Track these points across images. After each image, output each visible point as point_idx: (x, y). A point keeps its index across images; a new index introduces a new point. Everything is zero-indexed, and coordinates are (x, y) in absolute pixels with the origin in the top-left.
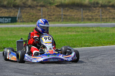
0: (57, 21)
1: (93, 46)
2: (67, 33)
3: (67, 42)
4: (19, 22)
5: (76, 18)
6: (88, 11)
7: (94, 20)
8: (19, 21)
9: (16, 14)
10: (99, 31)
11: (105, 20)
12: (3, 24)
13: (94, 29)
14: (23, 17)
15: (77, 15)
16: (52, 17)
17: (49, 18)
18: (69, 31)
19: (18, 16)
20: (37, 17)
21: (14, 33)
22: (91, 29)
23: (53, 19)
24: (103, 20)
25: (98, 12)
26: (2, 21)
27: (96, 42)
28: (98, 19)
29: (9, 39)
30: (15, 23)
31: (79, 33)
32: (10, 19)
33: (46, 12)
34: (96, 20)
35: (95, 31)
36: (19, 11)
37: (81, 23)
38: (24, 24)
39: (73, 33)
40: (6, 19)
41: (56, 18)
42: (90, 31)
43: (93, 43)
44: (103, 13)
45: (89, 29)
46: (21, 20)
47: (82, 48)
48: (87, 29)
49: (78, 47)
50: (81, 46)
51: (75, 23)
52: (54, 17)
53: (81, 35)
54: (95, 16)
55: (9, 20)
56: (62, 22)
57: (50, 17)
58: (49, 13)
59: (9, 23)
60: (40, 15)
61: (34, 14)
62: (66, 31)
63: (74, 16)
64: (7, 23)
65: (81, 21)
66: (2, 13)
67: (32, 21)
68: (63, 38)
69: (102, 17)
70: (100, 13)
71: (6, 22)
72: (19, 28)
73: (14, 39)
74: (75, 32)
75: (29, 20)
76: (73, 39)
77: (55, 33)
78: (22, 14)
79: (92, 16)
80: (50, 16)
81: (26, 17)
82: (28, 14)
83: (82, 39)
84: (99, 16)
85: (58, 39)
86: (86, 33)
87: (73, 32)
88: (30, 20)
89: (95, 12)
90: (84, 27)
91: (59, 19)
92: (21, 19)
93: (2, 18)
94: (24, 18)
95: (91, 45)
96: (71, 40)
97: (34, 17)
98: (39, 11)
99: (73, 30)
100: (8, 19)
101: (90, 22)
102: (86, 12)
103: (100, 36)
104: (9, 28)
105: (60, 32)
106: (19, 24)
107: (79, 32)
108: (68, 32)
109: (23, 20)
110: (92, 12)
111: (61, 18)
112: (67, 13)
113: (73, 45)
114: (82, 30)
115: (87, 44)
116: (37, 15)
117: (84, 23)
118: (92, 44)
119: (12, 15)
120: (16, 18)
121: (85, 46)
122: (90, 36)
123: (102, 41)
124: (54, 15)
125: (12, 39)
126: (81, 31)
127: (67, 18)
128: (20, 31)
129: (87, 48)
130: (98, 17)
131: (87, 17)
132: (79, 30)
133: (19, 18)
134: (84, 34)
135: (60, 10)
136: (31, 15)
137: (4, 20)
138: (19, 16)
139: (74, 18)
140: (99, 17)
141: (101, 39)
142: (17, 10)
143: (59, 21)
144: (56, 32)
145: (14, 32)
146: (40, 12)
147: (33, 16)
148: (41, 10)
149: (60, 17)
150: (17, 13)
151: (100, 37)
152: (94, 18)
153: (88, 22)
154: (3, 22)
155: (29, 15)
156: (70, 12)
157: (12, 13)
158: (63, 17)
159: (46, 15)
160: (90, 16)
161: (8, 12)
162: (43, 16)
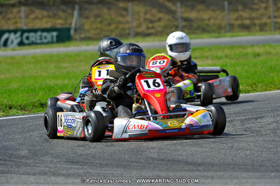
1: (255, 91)
4: (76, 40)
5: (214, 25)
6: (240, 8)
7: (257, 28)
8: (77, 37)
9: (68, 22)
10: (269, 54)
12: (39, 46)
13: (257, 50)
14: (87, 27)
15: (216, 19)
16: (156, 25)
17: (148, 28)
18: (196, 58)
19: (73, 25)
20: (121, 26)
21: (65, 68)
22: (249, 50)
23: (159, 29)
24: (278, 27)
25: (266, 8)
26: (36, 39)
27: (262, 82)
28: (265, 24)
29: (52, 83)
30: (67, 44)
32: (55, 34)
33: (142, 15)
34: (262, 28)
35: (258, 55)
36: (76, 13)
37: (225, 36)
38: (88, 45)
39: (206, 62)
40: (45, 34)
41: (166, 27)
42: (246, 54)
43: (255, 84)
44: (277, 11)
45: (245, 51)
46: (83, 35)
48: (240, 50)
51: (212, 37)
52: (161, 24)
54: (259, 19)
55: (52, 37)
57: (151, 25)
58: (148, 16)
59: (52, 42)
60: (127, 22)
61: (112, 19)
63: (209, 19)
64: (48, 43)
65: (226, 32)
66: (36, 21)
69: (276, 20)
70: (271, 11)
71: (45, 41)
72: (78, 55)
73: (66, 82)
74: (212, 59)
75: (100, 33)
78: (84, 21)
79: (251, 19)
80: (152, 22)
81: (94, 26)
82: (99, 20)
84: (269, 17)
86: (237, 59)
87: (207, 58)
88: (103, 34)
89: (257, 10)
90: (232, 46)
91: (173, 29)
92: (81, 33)
93: (35, 31)
94: (89, 31)
95: (250, 89)
97: (113, 26)
98: (124, 13)
99: (206, 54)
100: (51, 34)
101: (246, 33)
102: (237, 11)
103: (271, 67)
104: (51, 56)
106: (78, 46)
107: (220, 58)
109: (88, 35)
110: (252, 9)
111: (177, 27)
112: (192, 15)
114: (227, 52)
115: (241, 87)
116: (120, 23)
117: (232, 36)
118: (252, 86)
119: (59, 23)
120: (69, 30)
122: (246, 67)
123: (276, 78)
124: (160, 20)
125: (60, 82)
126: (226, 56)
127: (192, 26)
128: (81, 61)
130: (265, 20)
131: (239, 22)
132: (220, 54)
133: (75, 30)
134: (233, 61)
135: (173, 8)
136: (105, 23)
137: (41, 36)
138: (76, 25)
139: (208, 25)
140: (268, 21)
141: (272, 72)
142: (70, 11)
145: (66, 65)
146: (127, 15)
147: (110, 24)
148: (130, 9)
149: (176, 23)
150: (72, 18)
151: (272, 69)
153: (242, 34)
154: (39, 41)
155: (101, 22)
156: (198, 11)
157: (60, 18)
158: (184, 23)
159: (142, 20)
160: (246, 19)
161: (49, 17)
162: (135, 24)
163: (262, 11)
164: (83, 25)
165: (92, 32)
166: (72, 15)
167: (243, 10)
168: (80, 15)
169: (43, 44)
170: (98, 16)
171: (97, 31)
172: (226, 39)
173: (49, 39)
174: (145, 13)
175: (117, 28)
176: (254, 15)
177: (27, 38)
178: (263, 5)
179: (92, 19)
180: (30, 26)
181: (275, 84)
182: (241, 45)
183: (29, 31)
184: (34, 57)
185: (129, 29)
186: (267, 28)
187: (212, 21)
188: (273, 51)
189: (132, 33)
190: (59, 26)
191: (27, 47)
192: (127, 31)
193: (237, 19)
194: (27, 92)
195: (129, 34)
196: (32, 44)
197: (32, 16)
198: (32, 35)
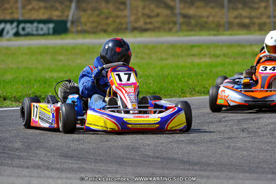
0: (165, 30)
2: (189, 60)
3: (189, 81)
4: (72, 32)
5: (213, 22)
6: (240, 6)
7: (257, 27)
8: (73, 29)
9: (66, 14)
12: (34, 38)
14: (83, 20)
15: (214, 16)
16: (154, 20)
17: (146, 23)
18: (194, 55)
19: (70, 18)
20: (118, 20)
21: (60, 60)
22: (248, 49)
23: (157, 25)
25: (266, 8)
28: (265, 24)
29: (47, 75)
30: (63, 36)
31: (219, 60)
32: (51, 26)
33: (140, 9)
34: (262, 27)
36: (73, 5)
37: (223, 35)
38: (84, 38)
39: (203, 60)
40: (41, 25)
41: (163, 23)
42: (245, 54)
45: (244, 50)
46: (79, 28)
48: (238, 48)
51: (210, 35)
52: (159, 19)
53: (224, 64)
54: (257, 18)
55: (49, 28)
56: (177, 32)
57: (148, 20)
58: (146, 11)
59: (49, 34)
60: (125, 17)
61: (109, 13)
62: (188, 55)
63: (208, 17)
64: (44, 35)
65: (225, 30)
66: (33, 12)
67: (105, 31)
68: (180, 72)
70: (271, 10)
71: (41, 32)
72: (73, 48)
73: (62, 75)
74: (210, 57)
75: (97, 27)
77: (162, 59)
78: (81, 13)
79: (250, 18)
80: (149, 17)
81: (92, 19)
82: (97, 13)
84: (269, 17)
85: (169, 74)
86: (235, 58)
87: (205, 55)
88: (100, 27)
89: (257, 9)
90: (230, 45)
91: (171, 25)
92: (77, 26)
93: (31, 22)
94: (85, 24)
96: (199, 77)
97: (110, 20)
98: (122, 7)
99: (204, 52)
101: (245, 32)
102: (236, 9)
104: (48, 48)
105: (173, 56)
106: (74, 39)
107: (217, 56)
108: (193, 58)
110: (251, 8)
111: (175, 23)
112: (191, 11)
113: (203, 90)
114: (225, 50)
116: (117, 17)
117: (231, 35)
119: (56, 15)
120: (65, 22)
124: (158, 15)
125: (55, 75)
126: (224, 55)
127: (190, 23)
128: (77, 54)
130: (264, 19)
131: (238, 21)
132: (218, 52)
133: (73, 23)
134: (231, 60)
135: (172, 4)
136: (103, 16)
138: (73, 16)
139: (206, 23)
140: (268, 20)
142: (67, 3)
143: (170, 30)
144: (164, 56)
145: (62, 58)
146: (125, 9)
147: (107, 18)
148: (128, 3)
149: (174, 19)
150: (69, 10)
152: (257, 21)
153: (240, 32)
154: (35, 32)
155: (98, 15)
156: (198, 8)
157: (57, 9)
158: (181, 20)
159: (140, 14)
160: (246, 17)
161: (46, 8)
162: (132, 18)
163: (261, 10)
164: (80, 18)
165: (89, 25)
166: (70, 7)
167: (242, 9)
168: (78, 7)
169: (38, 35)
170: (95, 9)
171: (95, 25)
172: (225, 37)
173: (45, 30)
174: (144, 8)
175: (114, 22)
176: (254, 14)
177: (23, 29)
178: (263, 4)
179: (89, 12)
180: (27, 17)
182: (240, 44)
184: (29, 49)
185: (127, 23)
187: (211, 19)
189: (130, 27)
190: (55, 18)
191: (23, 38)
192: (124, 26)
193: (236, 18)
194: (22, 84)
195: (126, 29)
196: (28, 35)
197: (30, 7)
198: (28, 25)
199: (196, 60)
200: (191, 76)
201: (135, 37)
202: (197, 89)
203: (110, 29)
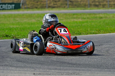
0: (62, 7)
1: (100, 33)
2: (72, 20)
3: (72, 29)
4: (22, 8)
7: (101, 6)
10: (106, 17)
11: (113, 6)
12: (6, 11)
13: (101, 15)
14: (27, 3)
15: (83, 1)
16: (57, 3)
18: (74, 18)
19: (22, 2)
20: (42, 3)
21: (17, 20)
22: (98, 16)
23: (59, 5)
24: (110, 6)
26: (5, 7)
27: (103, 30)
28: (105, 5)
29: (11, 26)
30: (19, 10)
32: (13, 5)
35: (102, 18)
37: (87, 9)
38: (28, 11)
39: (78, 20)
40: (9, 5)
41: (62, 4)
42: (96, 17)
43: (100, 30)
45: (96, 16)
46: (25, 7)
47: (88, 35)
48: (94, 15)
49: (83, 34)
50: (86, 33)
51: (81, 9)
52: (60, 3)
53: (87, 22)
54: (102, 2)
56: (67, 8)
57: (55, 3)
59: (12, 9)
60: (45, 2)
62: (72, 18)
63: (81, 2)
64: (10, 9)
65: (88, 7)
67: (36, 8)
68: (68, 25)
69: (110, 3)
71: (9, 8)
72: (23, 15)
73: (18, 26)
74: (81, 19)
76: (79, 26)
77: (61, 20)
79: (99, 2)
81: (31, 3)
83: (88, 26)
86: (92, 19)
87: (79, 18)
88: (34, 6)
90: (90, 14)
91: (65, 5)
92: (25, 6)
93: (5, 4)
94: (28, 5)
95: (97, 32)
96: (77, 27)
97: (39, 3)
99: (79, 17)
100: (12, 5)
101: (97, 8)
103: (107, 23)
104: (12, 15)
105: (65, 18)
106: (23, 11)
107: (85, 19)
108: (74, 19)
109: (28, 6)
111: (66, 4)
113: (78, 33)
114: (88, 16)
115: (93, 31)
116: (42, 1)
117: (91, 9)
118: (98, 31)
120: (19, 4)
121: (91, 33)
122: (96, 23)
123: (109, 28)
124: (59, 1)
125: (15, 26)
126: (87, 18)
127: (73, 4)
128: (24, 17)
129: (93, 35)
130: (105, 3)
131: (94, 3)
132: (85, 17)
133: (23, 4)
134: (90, 20)
137: (7, 6)
139: (80, 4)
140: (106, 3)
143: (64, 7)
144: (62, 18)
145: (18, 19)
147: (37, 2)
149: (66, 3)
152: (102, 3)
153: (94, 8)
154: (6, 8)
158: (70, 3)
159: (51, 1)
160: (97, 2)
162: (48, 2)
164: (26, 2)
165: (30, 5)
169: (8, 9)
171: (32, 5)
172: (88, 10)
173: (11, 7)
175: (41, 4)
177: (2, 7)
180: (3, 2)
181: (108, 31)
182: (94, 13)
183: (3, 4)
184: (4, 15)
185: (46, 4)
186: (105, 6)
187: (82, 3)
188: (108, 16)
189: (47, 6)
190: (15, 2)
191: (1, 11)
192: (45, 6)
193: (93, 2)
194: (1, 30)
195: (46, 7)
196: (4, 9)
198: (4, 5)
199: (75, 20)
200: (73, 27)
201: (49, 10)
202: (76, 32)
203: (39, 7)
